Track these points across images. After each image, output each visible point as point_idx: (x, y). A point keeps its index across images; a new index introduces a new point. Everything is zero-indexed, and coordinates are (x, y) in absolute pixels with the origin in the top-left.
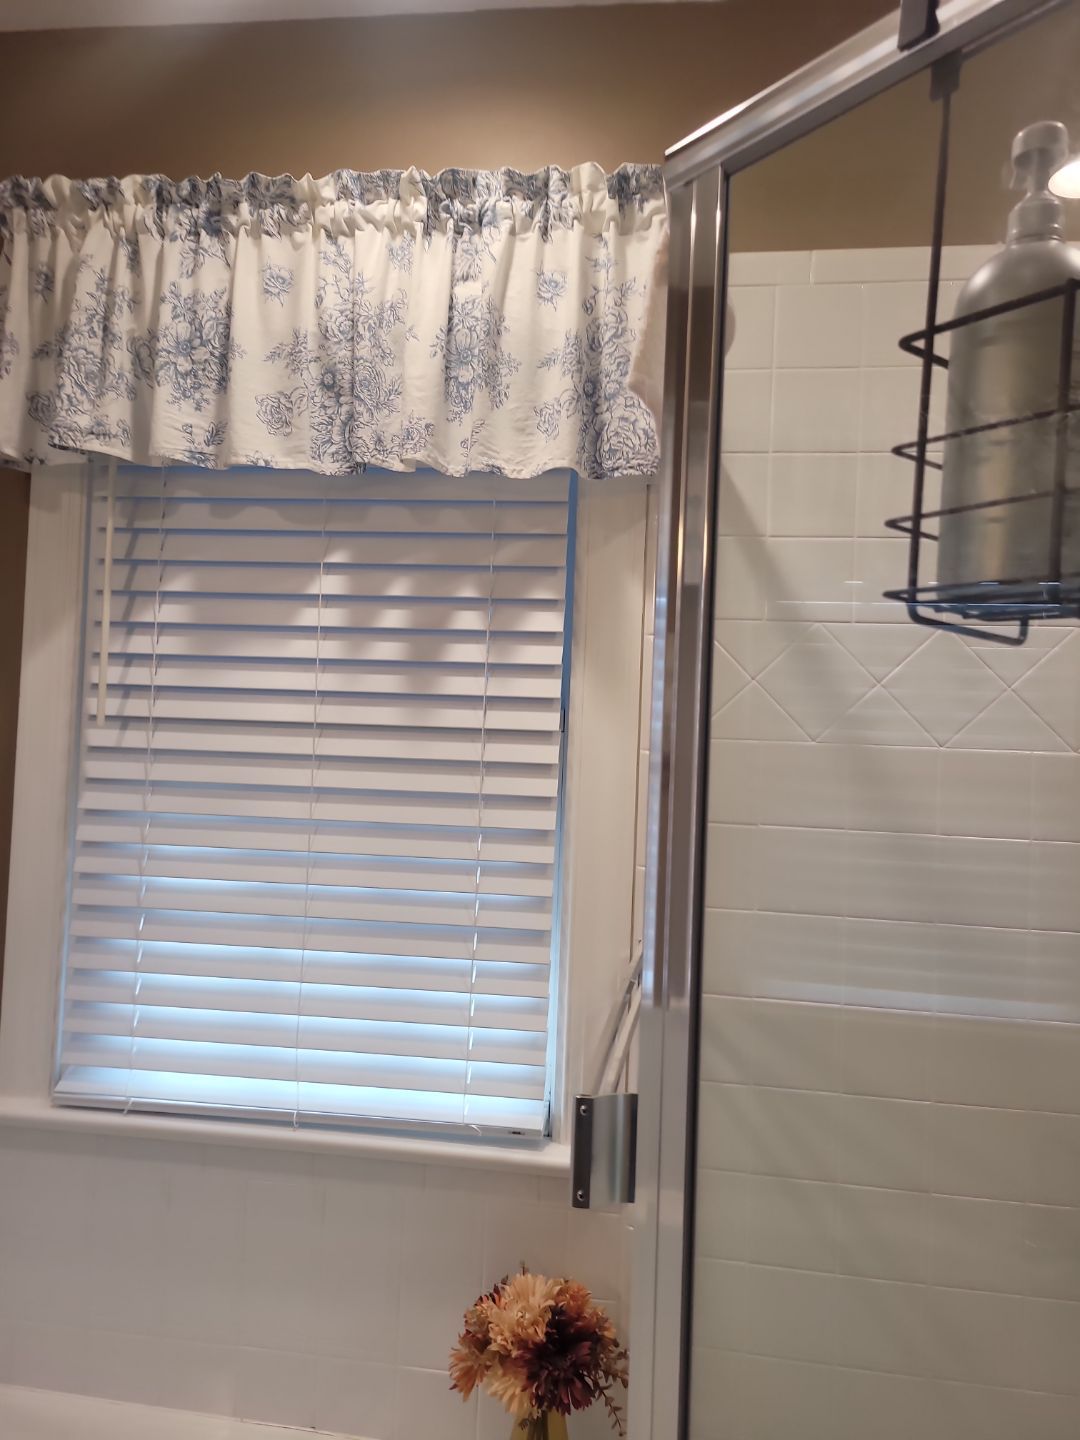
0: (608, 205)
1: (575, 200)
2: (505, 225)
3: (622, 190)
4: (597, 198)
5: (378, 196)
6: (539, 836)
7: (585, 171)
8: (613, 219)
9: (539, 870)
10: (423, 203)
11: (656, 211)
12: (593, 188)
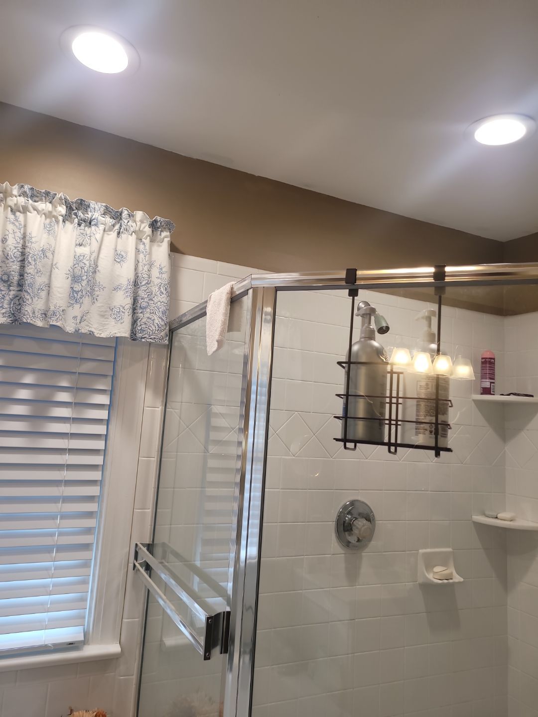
0: (148, 230)
1: (134, 224)
2: (102, 227)
3: (154, 226)
4: (143, 226)
5: (41, 200)
6: (90, 499)
7: (139, 215)
8: (149, 236)
9: (90, 515)
10: (64, 209)
11: (166, 237)
12: (142, 222)
